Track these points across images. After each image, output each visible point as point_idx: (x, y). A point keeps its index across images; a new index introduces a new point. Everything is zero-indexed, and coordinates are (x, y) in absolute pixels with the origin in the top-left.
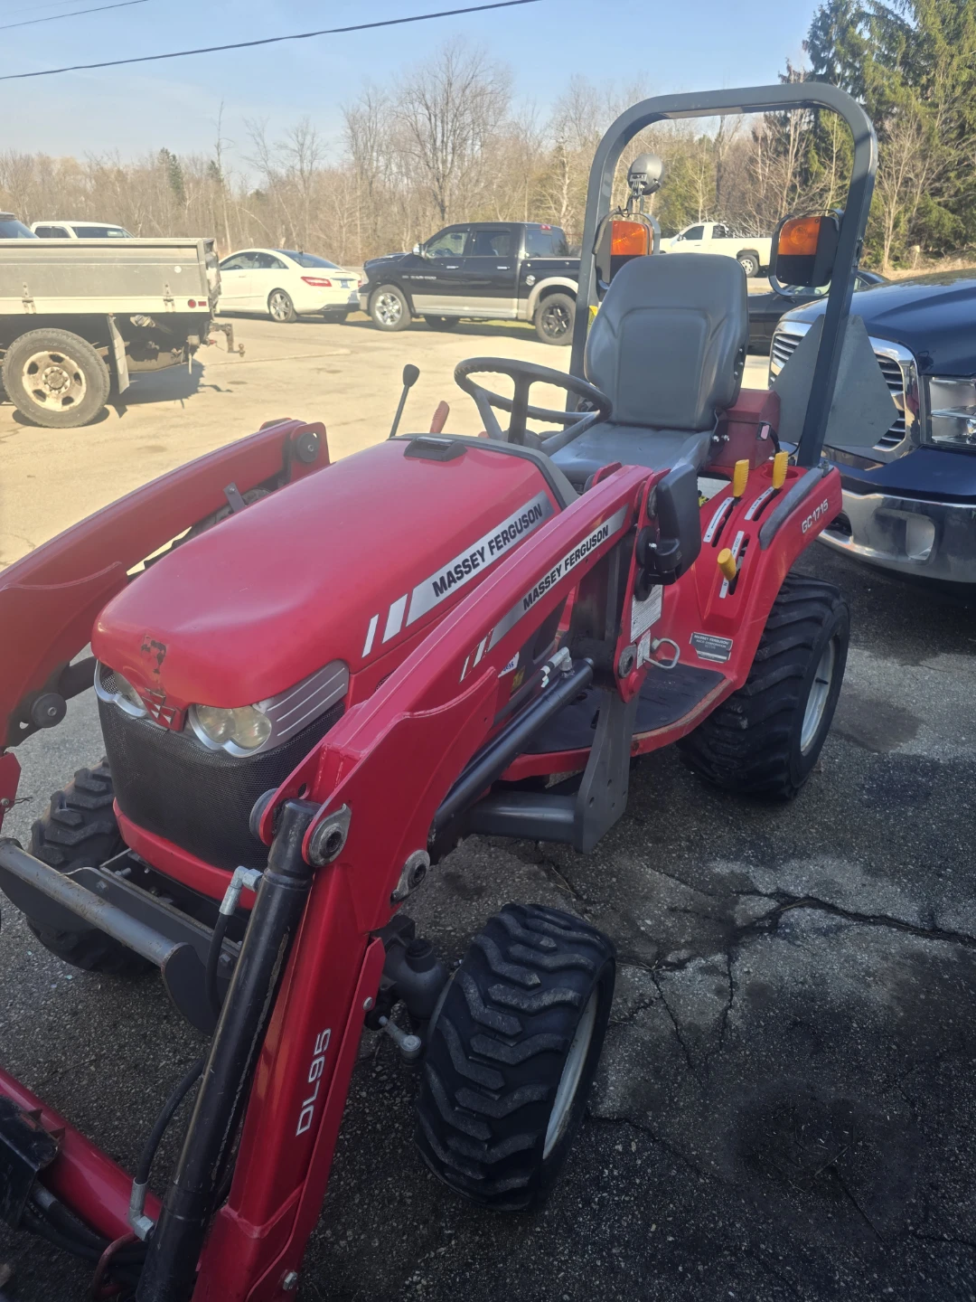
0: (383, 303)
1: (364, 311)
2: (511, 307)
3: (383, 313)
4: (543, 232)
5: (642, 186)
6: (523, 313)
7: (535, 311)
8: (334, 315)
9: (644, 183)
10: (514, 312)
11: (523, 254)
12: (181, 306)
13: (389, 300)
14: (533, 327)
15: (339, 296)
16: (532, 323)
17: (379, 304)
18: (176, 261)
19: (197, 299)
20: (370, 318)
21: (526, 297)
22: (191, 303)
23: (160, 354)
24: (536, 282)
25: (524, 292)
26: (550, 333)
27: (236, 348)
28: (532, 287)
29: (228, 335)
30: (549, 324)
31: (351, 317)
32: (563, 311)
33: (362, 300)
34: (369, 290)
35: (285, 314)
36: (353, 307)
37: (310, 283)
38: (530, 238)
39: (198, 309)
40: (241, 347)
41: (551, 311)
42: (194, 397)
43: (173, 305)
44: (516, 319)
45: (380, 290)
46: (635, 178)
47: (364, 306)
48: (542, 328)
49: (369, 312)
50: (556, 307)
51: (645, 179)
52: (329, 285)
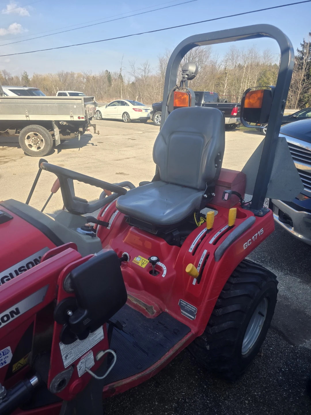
0: (157, 117)
1: (151, 119)
3: (157, 120)
4: (210, 94)
5: (186, 76)
8: (143, 120)
11: (203, 102)
12: (76, 118)
13: (159, 116)
15: (144, 115)
17: (156, 117)
18: (75, 104)
19: (81, 116)
20: (153, 122)
22: (79, 118)
23: (71, 134)
27: (97, 132)
29: (94, 128)
31: (148, 121)
33: (151, 116)
34: (153, 113)
35: (127, 120)
36: (148, 118)
37: (135, 111)
38: (206, 96)
39: (81, 120)
42: (84, 147)
43: (73, 118)
45: (156, 113)
47: (151, 118)
49: (153, 120)
51: (188, 73)
52: (142, 111)
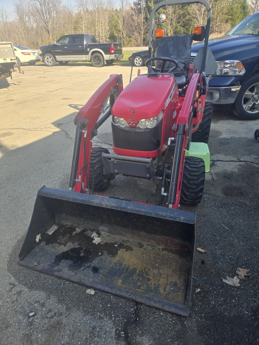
0: (47, 58)
1: (42, 61)
2: (84, 58)
3: (48, 62)
4: (89, 36)
5: (162, 21)
6: (87, 59)
7: (91, 58)
8: (32, 63)
9: (162, 20)
10: (85, 59)
11: (85, 43)
12: (9, 61)
13: (49, 58)
14: (91, 63)
15: (33, 57)
16: (90, 61)
17: (46, 59)
18: (5, 48)
19: (13, 58)
20: (44, 63)
21: (88, 54)
22: (11, 60)
23: (2, 75)
24: (90, 50)
25: (87, 53)
26: (96, 64)
27: (22, 72)
28: (89, 51)
29: (19, 68)
30: (95, 62)
31: (37, 63)
32: (98, 58)
33: (41, 58)
34: (43, 55)
35: (18, 64)
36: (38, 60)
37: (24, 54)
38: (86, 38)
39: (13, 61)
40: (23, 72)
41: (95, 57)
43: (6, 60)
44: (86, 61)
45: (46, 55)
46: (160, 19)
47: (41, 60)
48: (93, 62)
49: (43, 61)
50: (96, 57)
51: (162, 19)
52: (30, 54)
